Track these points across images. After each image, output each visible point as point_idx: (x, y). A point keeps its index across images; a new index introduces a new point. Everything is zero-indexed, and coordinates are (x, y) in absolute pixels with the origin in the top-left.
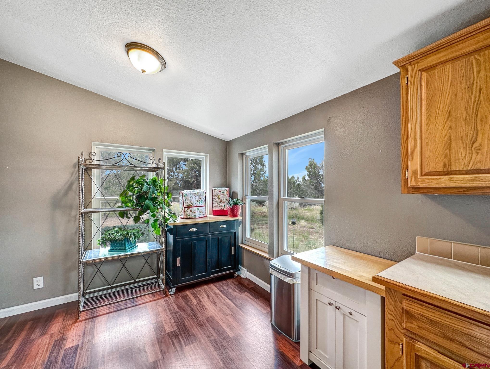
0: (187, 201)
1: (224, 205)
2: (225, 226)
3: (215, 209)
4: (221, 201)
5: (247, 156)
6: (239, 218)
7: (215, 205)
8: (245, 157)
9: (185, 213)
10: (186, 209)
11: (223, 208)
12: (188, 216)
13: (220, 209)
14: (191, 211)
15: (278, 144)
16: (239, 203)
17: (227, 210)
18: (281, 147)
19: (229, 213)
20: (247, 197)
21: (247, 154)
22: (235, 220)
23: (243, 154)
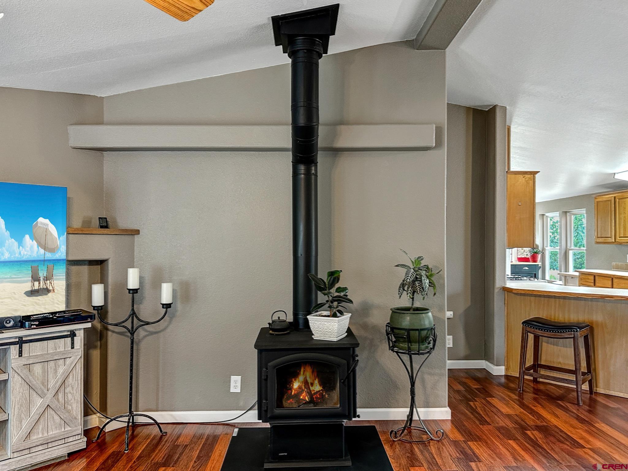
1: (527, 254)
2: (527, 268)
3: (519, 257)
4: (524, 251)
5: (547, 216)
6: (539, 263)
7: (519, 254)
8: (545, 217)
11: (526, 256)
13: (523, 257)
15: (566, 212)
16: (539, 252)
17: (528, 258)
18: (568, 214)
19: (530, 259)
20: (546, 248)
21: (547, 214)
22: (536, 265)
23: (543, 215)
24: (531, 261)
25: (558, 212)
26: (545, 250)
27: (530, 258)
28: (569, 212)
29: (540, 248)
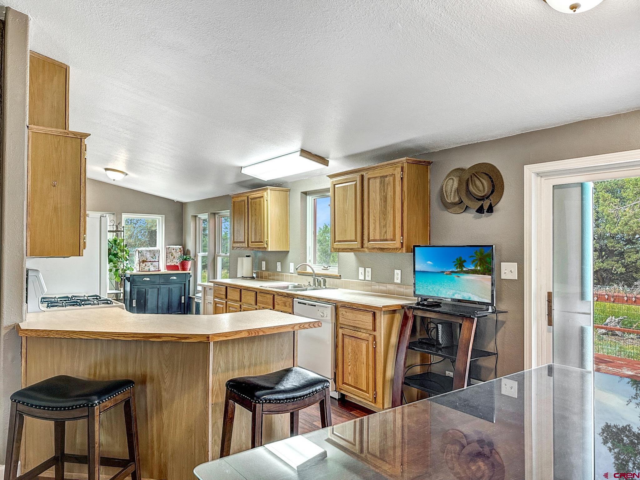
0: (142, 257)
1: (176, 262)
2: (175, 278)
3: (168, 264)
4: (174, 258)
5: (199, 218)
6: (190, 271)
7: (168, 262)
8: (197, 219)
9: (141, 267)
10: (141, 263)
11: (175, 264)
12: (143, 270)
13: (173, 264)
14: (146, 265)
15: (214, 214)
16: (190, 258)
18: (217, 216)
19: (179, 268)
20: (199, 254)
21: (199, 216)
22: (185, 274)
23: (196, 216)
24: (180, 269)
25: (207, 213)
26: (197, 256)
27: (179, 266)
28: (217, 213)
29: (192, 255)
